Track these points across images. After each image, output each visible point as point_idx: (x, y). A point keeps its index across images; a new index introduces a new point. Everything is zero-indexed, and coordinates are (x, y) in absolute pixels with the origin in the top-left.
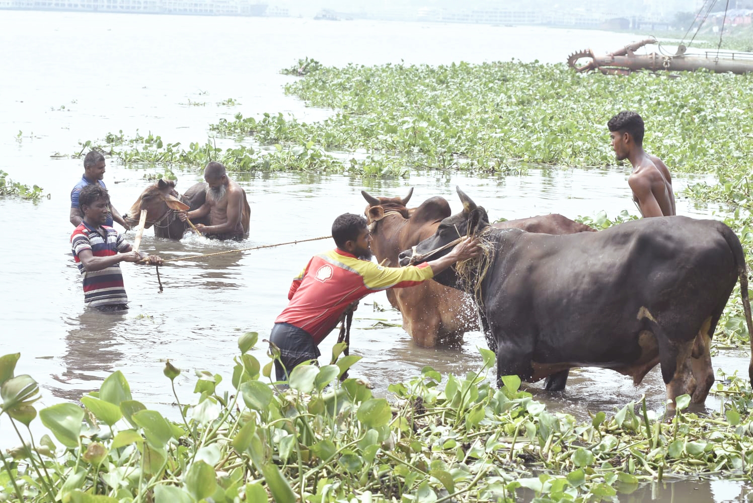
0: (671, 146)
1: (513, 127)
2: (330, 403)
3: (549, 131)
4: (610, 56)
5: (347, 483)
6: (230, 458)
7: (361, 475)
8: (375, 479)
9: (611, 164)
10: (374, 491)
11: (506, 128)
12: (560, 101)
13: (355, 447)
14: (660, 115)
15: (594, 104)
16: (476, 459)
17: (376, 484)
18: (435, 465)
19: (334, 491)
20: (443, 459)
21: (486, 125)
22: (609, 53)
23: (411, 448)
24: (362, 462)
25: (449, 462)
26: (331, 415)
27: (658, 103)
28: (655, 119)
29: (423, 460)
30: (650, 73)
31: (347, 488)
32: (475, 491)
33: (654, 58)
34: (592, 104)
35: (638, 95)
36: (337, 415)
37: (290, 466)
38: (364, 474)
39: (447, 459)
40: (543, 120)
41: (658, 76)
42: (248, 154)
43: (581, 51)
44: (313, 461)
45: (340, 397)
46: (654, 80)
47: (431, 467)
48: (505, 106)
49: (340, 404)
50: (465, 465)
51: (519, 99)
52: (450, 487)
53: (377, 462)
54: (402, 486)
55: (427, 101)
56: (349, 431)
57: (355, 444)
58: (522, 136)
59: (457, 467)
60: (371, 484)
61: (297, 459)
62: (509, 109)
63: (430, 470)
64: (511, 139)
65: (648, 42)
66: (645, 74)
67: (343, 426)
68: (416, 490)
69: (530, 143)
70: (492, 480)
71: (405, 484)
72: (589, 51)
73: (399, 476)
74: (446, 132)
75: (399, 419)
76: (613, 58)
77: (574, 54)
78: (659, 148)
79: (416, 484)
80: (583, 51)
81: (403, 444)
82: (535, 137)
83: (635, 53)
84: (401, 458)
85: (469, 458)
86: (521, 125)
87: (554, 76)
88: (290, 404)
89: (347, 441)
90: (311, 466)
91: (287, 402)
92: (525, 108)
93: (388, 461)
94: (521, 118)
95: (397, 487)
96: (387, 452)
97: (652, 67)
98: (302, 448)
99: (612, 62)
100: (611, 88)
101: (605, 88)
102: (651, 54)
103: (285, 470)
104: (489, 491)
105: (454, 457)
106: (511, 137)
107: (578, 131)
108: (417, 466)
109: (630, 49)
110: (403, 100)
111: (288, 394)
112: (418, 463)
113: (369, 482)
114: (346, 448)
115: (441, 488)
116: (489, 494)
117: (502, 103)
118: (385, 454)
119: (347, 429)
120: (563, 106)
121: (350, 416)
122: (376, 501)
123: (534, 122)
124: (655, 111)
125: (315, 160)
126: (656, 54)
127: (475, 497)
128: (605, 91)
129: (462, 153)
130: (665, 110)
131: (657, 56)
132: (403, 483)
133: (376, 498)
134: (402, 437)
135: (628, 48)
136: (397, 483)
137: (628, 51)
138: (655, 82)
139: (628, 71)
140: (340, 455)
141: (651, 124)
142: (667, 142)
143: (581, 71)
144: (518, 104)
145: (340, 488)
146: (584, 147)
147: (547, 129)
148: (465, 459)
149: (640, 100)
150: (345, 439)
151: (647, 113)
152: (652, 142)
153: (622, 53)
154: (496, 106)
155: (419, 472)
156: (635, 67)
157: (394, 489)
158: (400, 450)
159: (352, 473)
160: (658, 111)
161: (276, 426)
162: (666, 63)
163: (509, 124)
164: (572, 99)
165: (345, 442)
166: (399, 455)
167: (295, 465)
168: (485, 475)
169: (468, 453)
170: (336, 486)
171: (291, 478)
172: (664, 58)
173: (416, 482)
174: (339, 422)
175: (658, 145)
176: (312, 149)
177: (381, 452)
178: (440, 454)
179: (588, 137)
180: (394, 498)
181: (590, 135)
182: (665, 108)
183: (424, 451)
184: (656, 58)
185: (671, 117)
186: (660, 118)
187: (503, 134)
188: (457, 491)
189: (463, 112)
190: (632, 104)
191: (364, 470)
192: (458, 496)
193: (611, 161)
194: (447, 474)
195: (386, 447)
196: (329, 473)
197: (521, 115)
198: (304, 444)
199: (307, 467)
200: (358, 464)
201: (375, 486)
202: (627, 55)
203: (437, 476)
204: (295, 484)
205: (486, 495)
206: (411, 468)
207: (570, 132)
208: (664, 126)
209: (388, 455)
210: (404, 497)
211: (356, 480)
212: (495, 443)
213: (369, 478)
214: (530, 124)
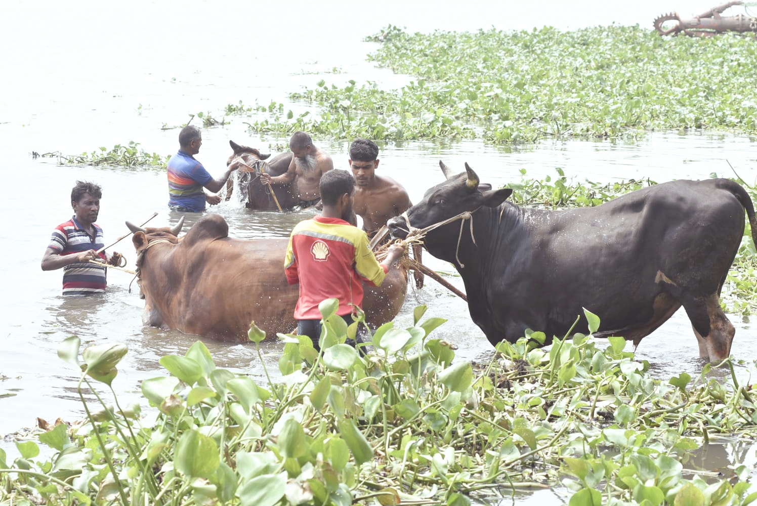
0: (750, 108)
1: (590, 91)
2: (414, 364)
3: (626, 94)
4: (696, 18)
5: (430, 440)
6: (314, 418)
7: (445, 433)
8: (459, 437)
9: (689, 126)
10: (458, 448)
11: (583, 93)
12: (641, 64)
13: (439, 406)
14: (741, 76)
15: (675, 67)
16: (559, 417)
17: (460, 442)
18: (517, 423)
19: (418, 448)
20: (526, 417)
21: (563, 90)
22: (695, 16)
23: (494, 407)
24: (446, 420)
25: (532, 420)
26: (416, 376)
27: (739, 65)
28: (736, 81)
29: (506, 419)
30: (734, 35)
31: (431, 445)
32: (556, 448)
33: (740, 19)
34: (672, 67)
35: (720, 57)
36: (421, 375)
37: (375, 425)
38: (447, 432)
39: (529, 417)
40: (622, 83)
41: (744, 37)
42: (380, 123)
43: (666, 14)
44: (398, 420)
45: (424, 358)
46: (739, 41)
47: (514, 425)
48: (584, 70)
49: (424, 365)
50: (548, 422)
51: (598, 63)
52: (533, 443)
53: (461, 420)
54: (485, 444)
55: (504, 67)
56: (433, 391)
57: (439, 404)
58: (598, 100)
59: (540, 425)
60: (455, 442)
61: (382, 419)
62: (588, 74)
63: (513, 428)
64: (587, 104)
65: (734, 4)
66: (730, 36)
67: (427, 386)
68: (499, 448)
69: (608, 107)
70: (573, 437)
71: (489, 441)
72: (675, 14)
73: (483, 434)
74: (521, 98)
75: (482, 378)
76: (699, 21)
77: (660, 17)
78: (737, 110)
79: (499, 441)
80: (669, 15)
81: (486, 403)
82: (612, 101)
83: (721, 15)
84: (484, 416)
85: (551, 416)
86: (599, 90)
87: (636, 39)
88: (375, 365)
89: (431, 400)
90: (396, 425)
91: (372, 363)
92: (604, 72)
93: (472, 419)
94: (598, 82)
95: (480, 445)
96: (471, 411)
97: (738, 29)
98: (387, 408)
99: (698, 24)
100: (693, 50)
101: (686, 50)
102: (738, 16)
103: (370, 429)
104: (571, 447)
105: (537, 415)
106: (587, 102)
107: (655, 94)
108: (500, 424)
109: (716, 10)
110: (480, 66)
111: (373, 356)
112: (501, 421)
113: (453, 439)
114: (431, 406)
115: (524, 445)
116: (571, 451)
117: (581, 68)
118: (469, 413)
119: (431, 389)
120: (643, 70)
121: (434, 376)
122: (460, 458)
123: (612, 86)
124: (736, 73)
125: (446, 126)
126: (742, 16)
127: (557, 453)
128: (687, 53)
129: (541, 119)
130: (746, 72)
131: (744, 18)
132: (487, 441)
133: (459, 455)
134: (486, 396)
135: (714, 10)
136: (481, 441)
137: (714, 13)
138: (740, 43)
139: (714, 33)
140: (424, 413)
141: (732, 85)
142: (746, 104)
143: (667, 34)
144: (598, 68)
145: (424, 444)
146: (662, 110)
147: (624, 93)
148: (548, 417)
149: (723, 62)
150: (430, 398)
151: (727, 75)
152: (731, 103)
153: (709, 16)
154: (574, 71)
155: (502, 430)
156: (721, 29)
157: (478, 447)
158: (483, 409)
159: (436, 431)
160: (738, 72)
161: (361, 387)
162: (753, 25)
163: (586, 89)
164: (652, 62)
165: (430, 402)
166: (483, 414)
167: (380, 424)
168: (567, 432)
169: (550, 412)
170: (420, 443)
171: (376, 437)
172: (750, 20)
173: (498, 439)
174: (423, 382)
175: (736, 107)
176: (442, 117)
177: (465, 411)
178: (523, 412)
179: (666, 100)
180: (477, 455)
181: (668, 98)
182: (746, 70)
183: (508, 410)
184: (743, 20)
185: (752, 79)
186: (741, 80)
187: (579, 99)
188: (539, 447)
189: (540, 77)
190: (713, 67)
191: (448, 429)
192: (540, 452)
193: (689, 123)
194: (528, 431)
195: (470, 407)
196: (413, 432)
197: (598, 79)
198: (389, 404)
199: (391, 426)
200: (442, 422)
201: (459, 444)
202: (713, 17)
203: (519, 433)
204: (379, 442)
205: (568, 451)
206: (494, 426)
207: (647, 95)
208: (744, 87)
209: (472, 414)
210: (488, 453)
211: (440, 438)
212: (578, 402)
213: (453, 437)
214: (608, 88)
